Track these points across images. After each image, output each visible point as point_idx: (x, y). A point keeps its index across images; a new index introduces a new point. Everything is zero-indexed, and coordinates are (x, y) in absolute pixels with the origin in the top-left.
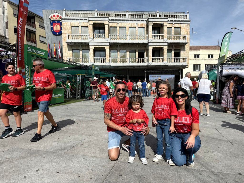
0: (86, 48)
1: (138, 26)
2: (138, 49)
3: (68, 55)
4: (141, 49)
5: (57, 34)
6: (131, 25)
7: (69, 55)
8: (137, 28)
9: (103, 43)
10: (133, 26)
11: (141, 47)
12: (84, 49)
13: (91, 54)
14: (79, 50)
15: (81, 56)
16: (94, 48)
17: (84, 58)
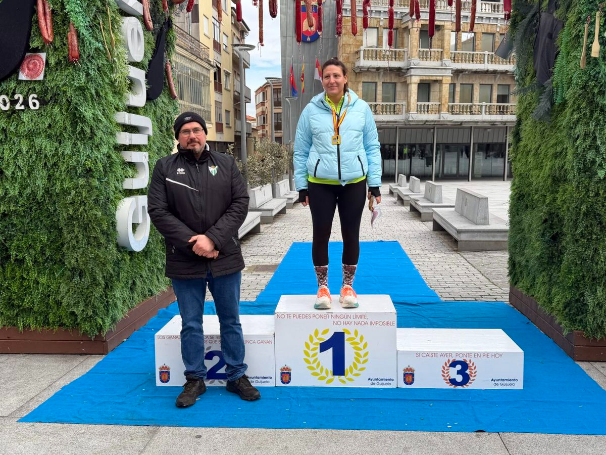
0: (391, 79)
1: (501, 32)
2: (499, 83)
4: (504, 83)
5: (309, 39)
6: (486, 29)
8: (498, 35)
9: (440, 70)
10: (489, 32)
11: (503, 78)
12: (386, 81)
13: (412, 94)
14: (376, 83)
15: (379, 97)
16: (419, 82)
17: (393, 103)
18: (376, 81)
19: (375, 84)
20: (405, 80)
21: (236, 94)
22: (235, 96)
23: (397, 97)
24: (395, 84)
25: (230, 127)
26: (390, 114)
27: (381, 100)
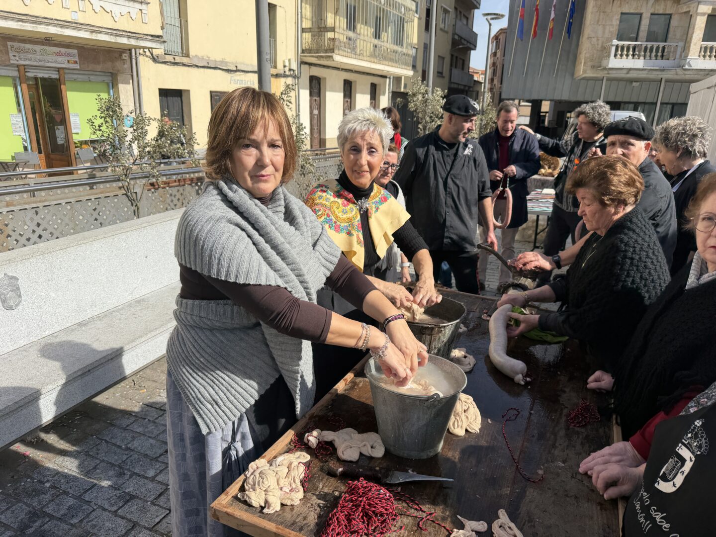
0: (665, 8)
3: (604, 32)
7: (607, 31)
12: (656, 12)
13: (695, 30)
14: (641, 14)
15: (643, 34)
16: (710, 12)
17: (662, 44)
18: (642, 12)
19: (639, 16)
20: (688, 10)
21: (456, 37)
22: (453, 39)
23: (670, 35)
24: (670, 15)
25: (444, 77)
26: (656, 59)
27: (645, 40)
